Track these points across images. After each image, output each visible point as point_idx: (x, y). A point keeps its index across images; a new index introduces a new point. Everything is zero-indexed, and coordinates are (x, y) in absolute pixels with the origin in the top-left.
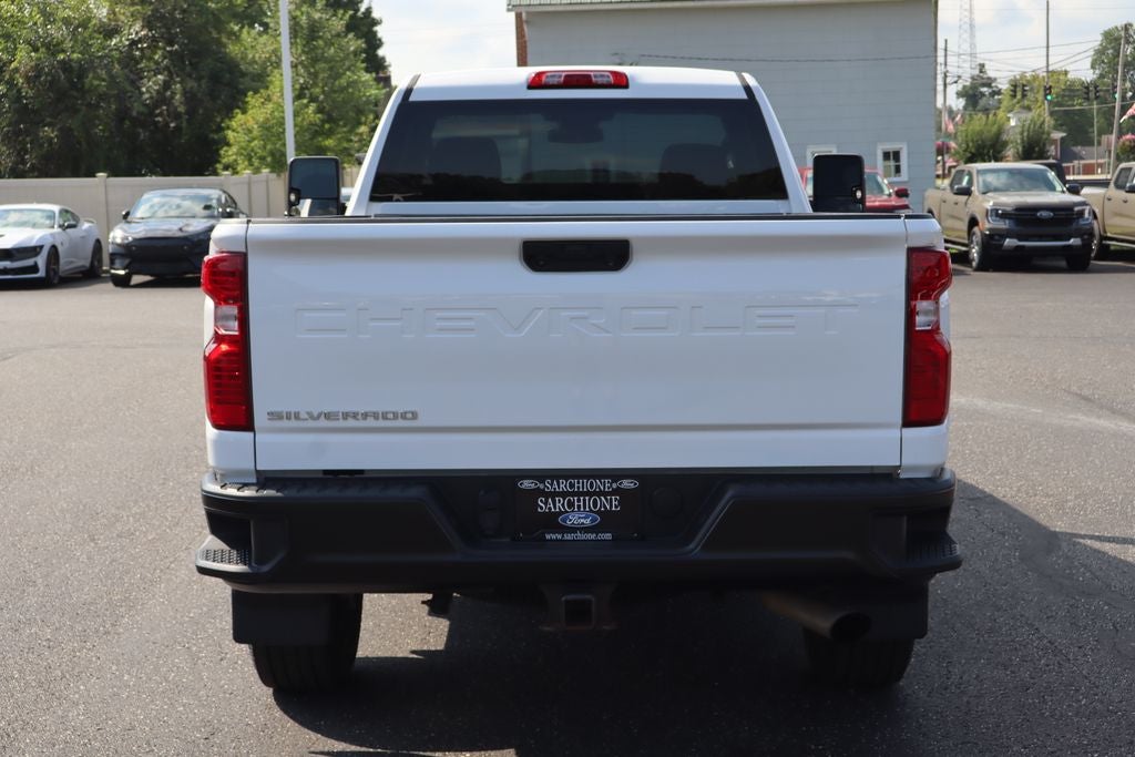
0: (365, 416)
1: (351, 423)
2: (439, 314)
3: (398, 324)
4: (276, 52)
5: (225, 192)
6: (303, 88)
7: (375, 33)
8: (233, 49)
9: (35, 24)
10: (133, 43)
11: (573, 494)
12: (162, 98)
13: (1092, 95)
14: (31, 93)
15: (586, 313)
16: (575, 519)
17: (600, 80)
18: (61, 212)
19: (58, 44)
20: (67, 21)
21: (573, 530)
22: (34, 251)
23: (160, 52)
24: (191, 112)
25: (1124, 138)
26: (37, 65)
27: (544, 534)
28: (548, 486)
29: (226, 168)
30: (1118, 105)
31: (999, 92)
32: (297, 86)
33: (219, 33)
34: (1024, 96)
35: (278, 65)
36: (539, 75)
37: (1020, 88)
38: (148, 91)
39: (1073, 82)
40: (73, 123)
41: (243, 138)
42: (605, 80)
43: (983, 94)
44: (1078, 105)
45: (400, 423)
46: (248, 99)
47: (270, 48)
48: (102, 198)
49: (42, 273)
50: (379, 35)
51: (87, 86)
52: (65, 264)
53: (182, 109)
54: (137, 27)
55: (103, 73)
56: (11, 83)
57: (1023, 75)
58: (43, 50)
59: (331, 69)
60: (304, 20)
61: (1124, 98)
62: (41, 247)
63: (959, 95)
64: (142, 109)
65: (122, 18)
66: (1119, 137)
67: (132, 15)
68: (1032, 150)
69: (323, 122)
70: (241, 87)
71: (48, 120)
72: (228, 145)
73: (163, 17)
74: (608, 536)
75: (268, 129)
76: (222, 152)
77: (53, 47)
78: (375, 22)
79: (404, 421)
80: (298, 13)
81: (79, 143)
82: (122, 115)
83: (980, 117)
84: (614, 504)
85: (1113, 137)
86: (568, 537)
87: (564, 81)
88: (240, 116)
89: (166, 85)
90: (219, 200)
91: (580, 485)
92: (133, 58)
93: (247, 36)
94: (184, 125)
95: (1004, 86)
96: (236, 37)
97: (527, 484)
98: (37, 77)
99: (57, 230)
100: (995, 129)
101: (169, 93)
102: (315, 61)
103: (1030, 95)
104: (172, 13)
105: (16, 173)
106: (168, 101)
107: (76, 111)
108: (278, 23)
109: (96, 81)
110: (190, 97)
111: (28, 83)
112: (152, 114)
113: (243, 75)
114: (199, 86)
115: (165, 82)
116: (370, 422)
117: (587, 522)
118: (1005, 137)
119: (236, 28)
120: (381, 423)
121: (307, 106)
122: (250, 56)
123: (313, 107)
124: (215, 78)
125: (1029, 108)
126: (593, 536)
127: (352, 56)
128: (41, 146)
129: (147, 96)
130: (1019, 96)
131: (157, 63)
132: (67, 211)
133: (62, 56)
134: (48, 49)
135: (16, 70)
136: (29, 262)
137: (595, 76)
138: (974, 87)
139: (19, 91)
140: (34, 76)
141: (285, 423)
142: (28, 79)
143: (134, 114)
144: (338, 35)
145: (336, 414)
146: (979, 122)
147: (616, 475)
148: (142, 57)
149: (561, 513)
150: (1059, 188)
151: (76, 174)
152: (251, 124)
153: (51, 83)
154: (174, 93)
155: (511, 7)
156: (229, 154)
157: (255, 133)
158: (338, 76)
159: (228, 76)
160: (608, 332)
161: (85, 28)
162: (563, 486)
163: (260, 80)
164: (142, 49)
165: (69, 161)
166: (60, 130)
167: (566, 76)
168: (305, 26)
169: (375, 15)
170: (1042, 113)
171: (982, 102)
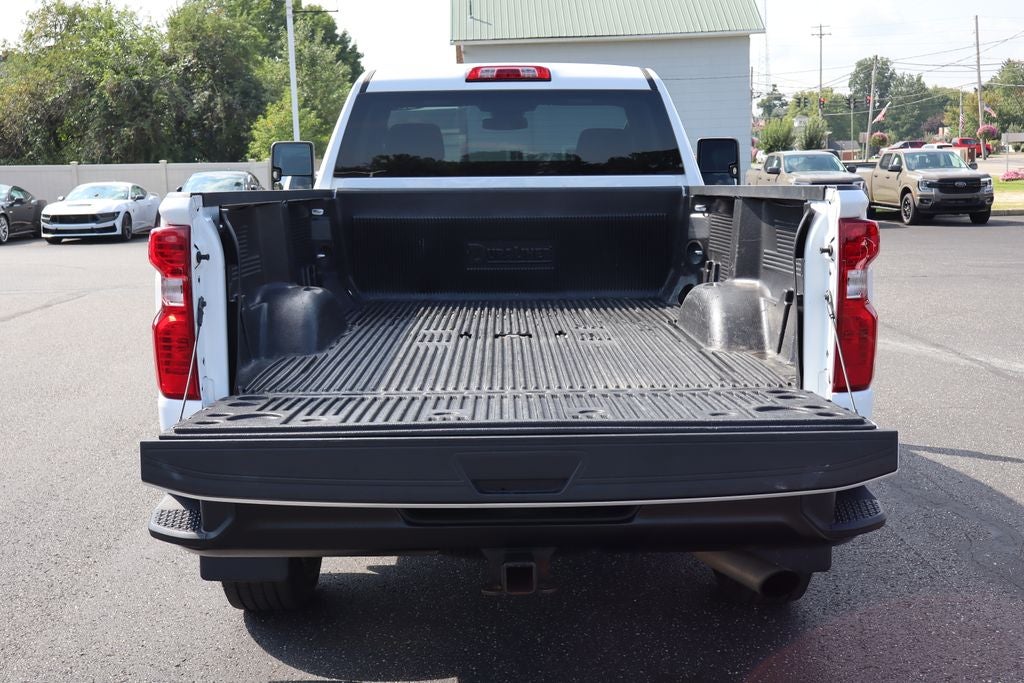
4: (287, 75)
5: (250, 173)
6: (306, 100)
7: (359, 63)
8: (257, 73)
9: (117, 54)
10: (187, 69)
12: (208, 108)
13: (852, 106)
14: (114, 104)
17: (526, 74)
18: (133, 187)
19: (133, 69)
20: (139, 53)
22: (113, 215)
23: (206, 75)
24: (229, 117)
25: (875, 134)
26: (119, 84)
29: (253, 157)
30: (871, 111)
31: (786, 104)
32: (302, 99)
33: (248, 61)
34: (805, 106)
35: (288, 83)
36: (476, 70)
37: (801, 101)
38: (198, 102)
39: (837, 97)
40: (145, 125)
41: (264, 135)
42: (531, 74)
43: (775, 106)
44: (841, 112)
46: (268, 108)
47: (283, 72)
48: (164, 177)
49: (119, 232)
50: (362, 65)
51: (154, 100)
52: (136, 227)
53: (222, 115)
54: (190, 57)
55: (165, 90)
56: (100, 97)
57: (802, 92)
58: (122, 73)
59: (327, 86)
60: (306, 52)
61: (874, 107)
62: (118, 213)
63: (759, 106)
64: (194, 115)
65: (179, 50)
66: (872, 134)
67: (186, 49)
68: (812, 143)
69: (322, 124)
70: (263, 99)
71: (127, 122)
72: (254, 140)
73: (207, 50)
75: (282, 128)
76: (250, 145)
77: (130, 71)
78: (359, 56)
80: (302, 47)
81: (149, 139)
82: (179, 120)
83: (774, 120)
85: (868, 134)
87: (497, 75)
88: (262, 120)
89: (211, 98)
90: (246, 179)
92: (187, 80)
93: (268, 62)
94: (224, 126)
95: (789, 99)
96: (259, 64)
98: (119, 92)
99: (130, 201)
100: (786, 129)
101: (212, 104)
102: (315, 80)
103: (809, 107)
104: (213, 47)
105: (105, 160)
106: (212, 110)
107: (147, 117)
108: (288, 54)
109: (161, 96)
110: (228, 108)
111: (113, 97)
112: (200, 118)
113: (265, 91)
114: (234, 98)
115: (210, 96)
118: (793, 135)
119: (260, 58)
121: (310, 113)
122: (269, 77)
123: (314, 113)
124: (245, 94)
125: (806, 115)
127: (341, 77)
128: (122, 141)
129: (196, 106)
130: (802, 105)
131: (204, 83)
132: (138, 188)
133: (135, 78)
134: (126, 72)
135: (104, 87)
136: (109, 224)
137: (523, 71)
138: (769, 100)
139: (106, 102)
140: (116, 92)
142: (113, 94)
143: (188, 118)
144: (331, 63)
146: (774, 123)
148: (193, 79)
150: (841, 168)
151: (147, 161)
152: (270, 125)
153: (129, 97)
154: (216, 104)
155: (453, 41)
156: (254, 147)
157: (273, 132)
158: (331, 92)
159: (254, 91)
161: (153, 58)
163: (278, 94)
164: (194, 73)
165: (142, 152)
166: (136, 130)
167: (499, 71)
168: (307, 56)
169: (359, 50)
170: (816, 119)
171: (775, 111)
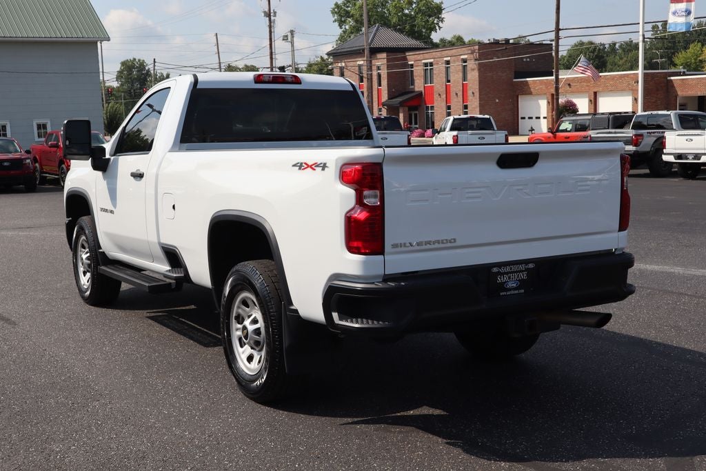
0: (434, 243)
1: (428, 246)
2: (467, 190)
3: (449, 196)
11: (511, 273)
15: (521, 187)
16: (511, 284)
21: (510, 290)
27: (499, 294)
28: (503, 270)
45: (449, 245)
74: (522, 291)
79: (450, 244)
84: (524, 276)
86: (509, 293)
91: (514, 268)
97: (495, 270)
116: (437, 245)
117: (515, 285)
120: (441, 245)
126: (517, 292)
141: (399, 249)
145: (422, 242)
147: (526, 262)
149: (506, 282)
160: (529, 195)
162: (508, 269)
